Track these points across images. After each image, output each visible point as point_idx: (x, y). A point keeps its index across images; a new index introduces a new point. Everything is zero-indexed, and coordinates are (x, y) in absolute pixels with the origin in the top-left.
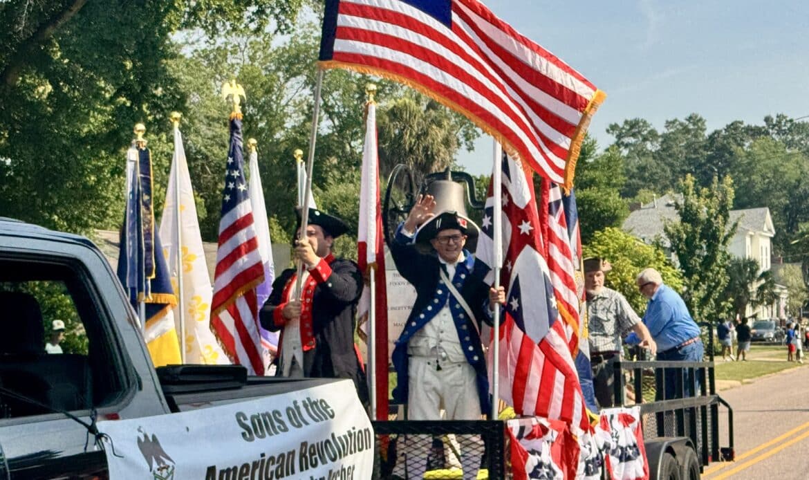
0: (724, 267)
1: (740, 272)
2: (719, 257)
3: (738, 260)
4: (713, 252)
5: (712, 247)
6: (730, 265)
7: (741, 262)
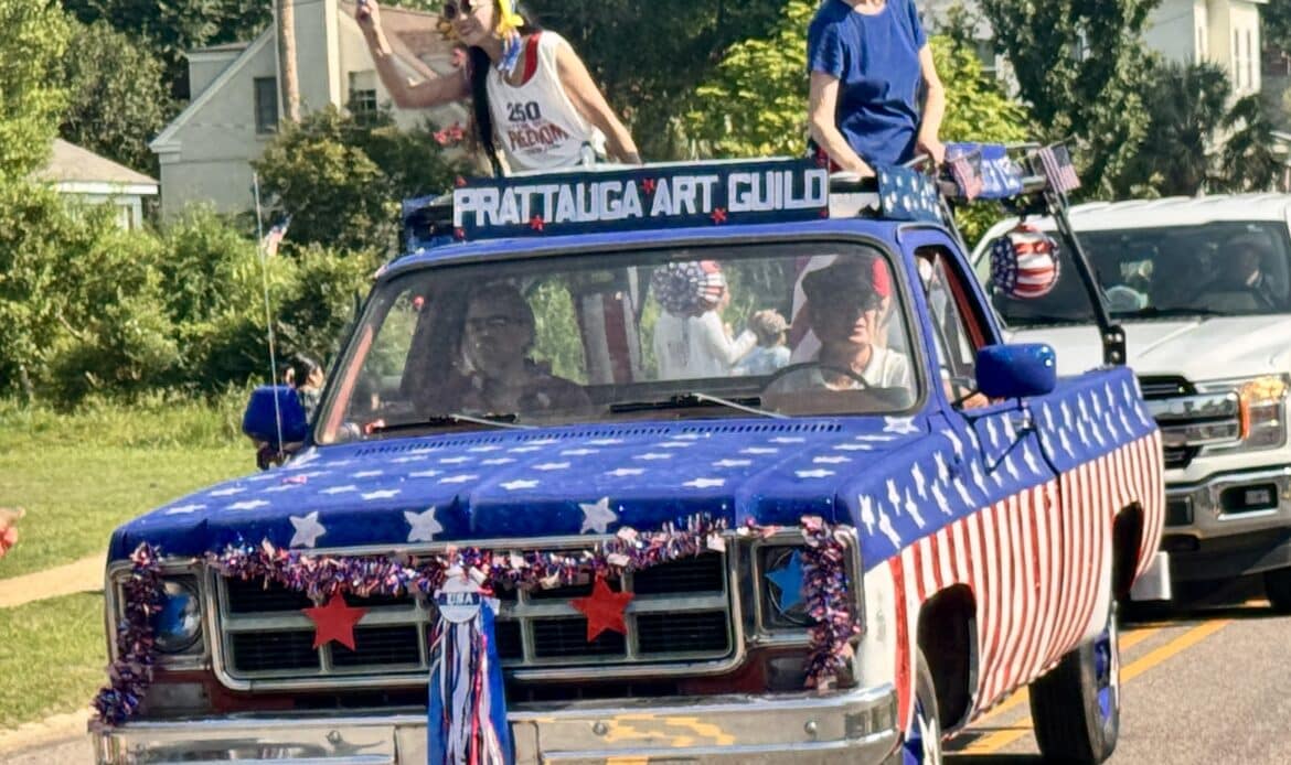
0: (1137, 89)
1: (1180, 102)
2: (1123, 64)
3: (1175, 70)
4: (1107, 51)
5: (1104, 37)
6: (1153, 84)
7: (1183, 75)
